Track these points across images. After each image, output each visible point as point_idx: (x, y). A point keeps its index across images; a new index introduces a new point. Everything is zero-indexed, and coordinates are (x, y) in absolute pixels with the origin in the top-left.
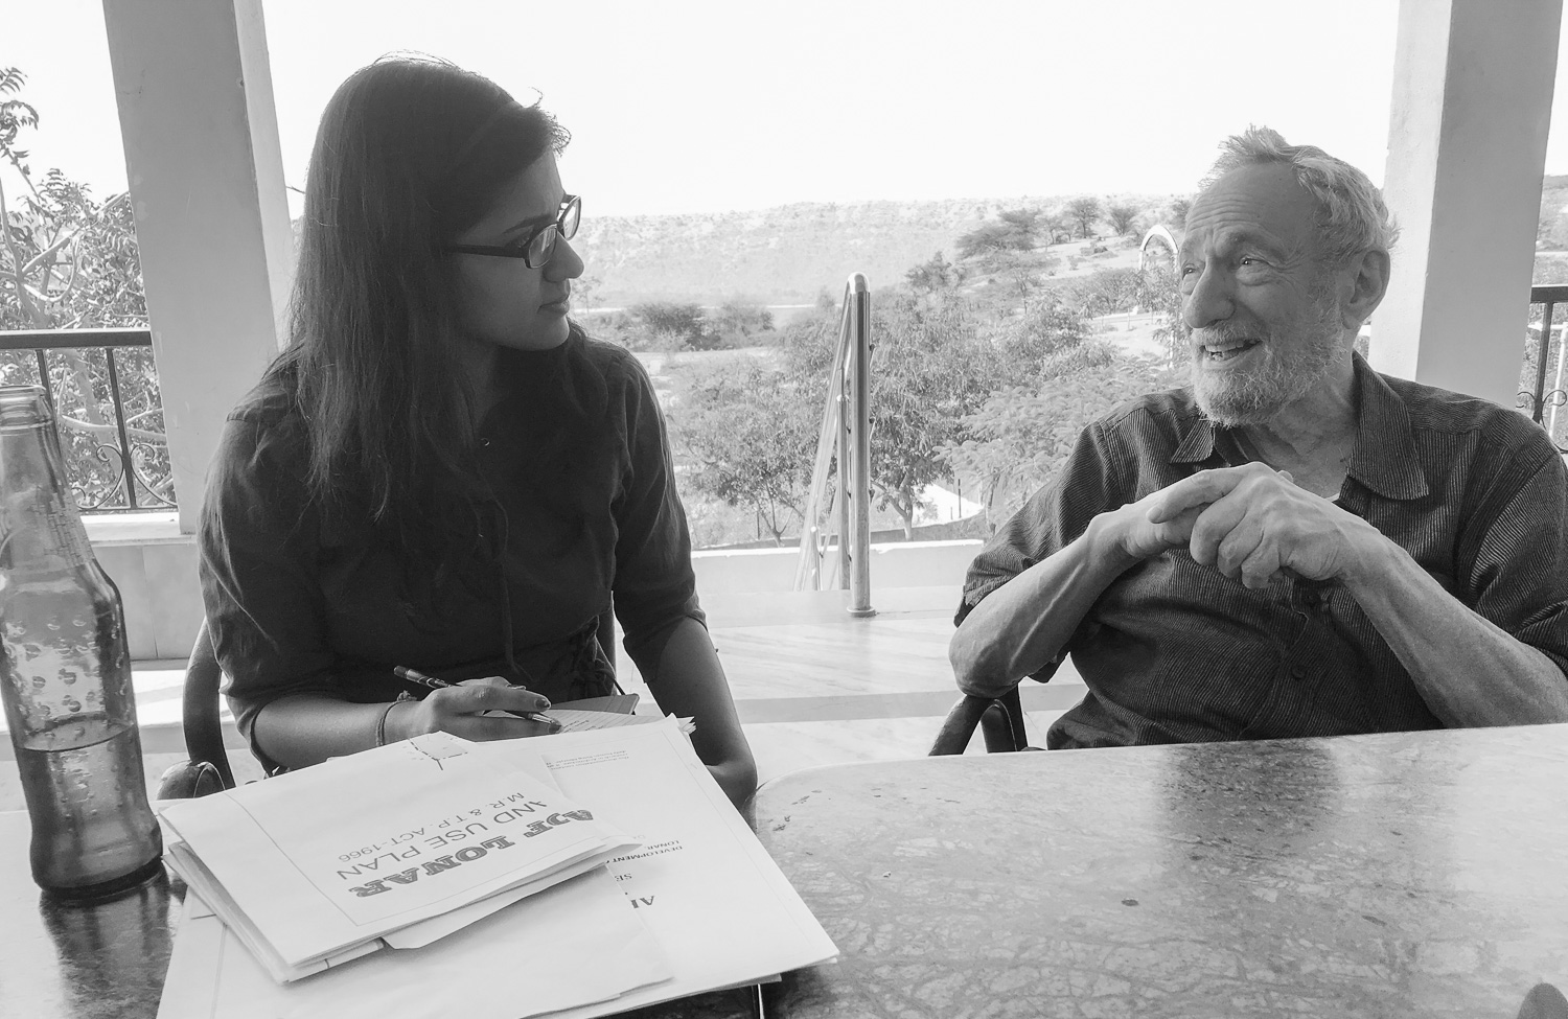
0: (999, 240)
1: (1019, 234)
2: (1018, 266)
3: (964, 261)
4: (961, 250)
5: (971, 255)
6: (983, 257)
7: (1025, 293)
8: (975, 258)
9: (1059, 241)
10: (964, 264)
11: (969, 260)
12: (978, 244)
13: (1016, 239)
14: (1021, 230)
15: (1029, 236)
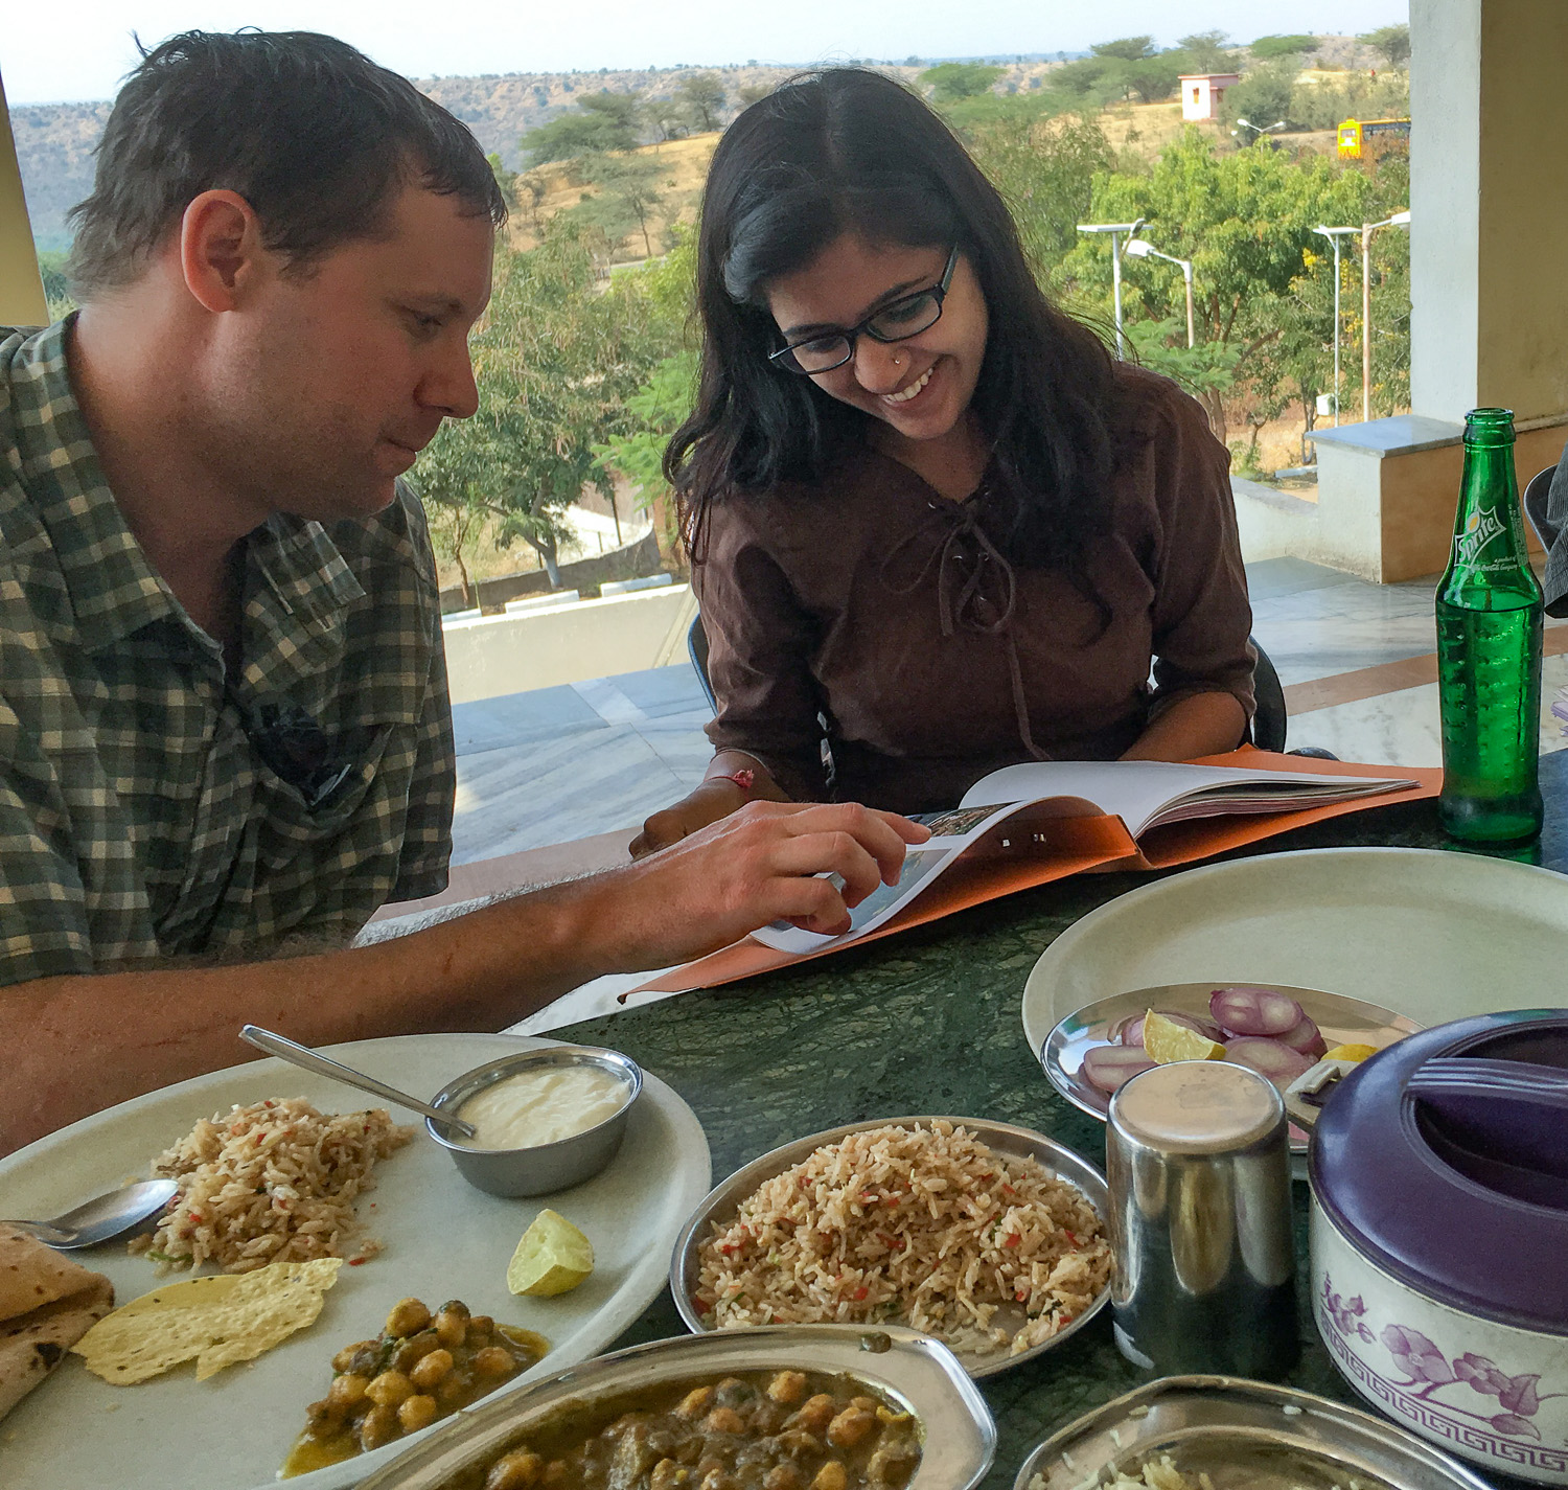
0: (585, 136)
1: (615, 127)
2: (623, 174)
3: (538, 169)
4: (530, 153)
5: (546, 159)
6: (564, 163)
7: (641, 214)
8: (553, 165)
9: (673, 136)
10: (538, 173)
11: (544, 167)
12: (557, 144)
13: (610, 134)
14: (616, 122)
15: (629, 130)
